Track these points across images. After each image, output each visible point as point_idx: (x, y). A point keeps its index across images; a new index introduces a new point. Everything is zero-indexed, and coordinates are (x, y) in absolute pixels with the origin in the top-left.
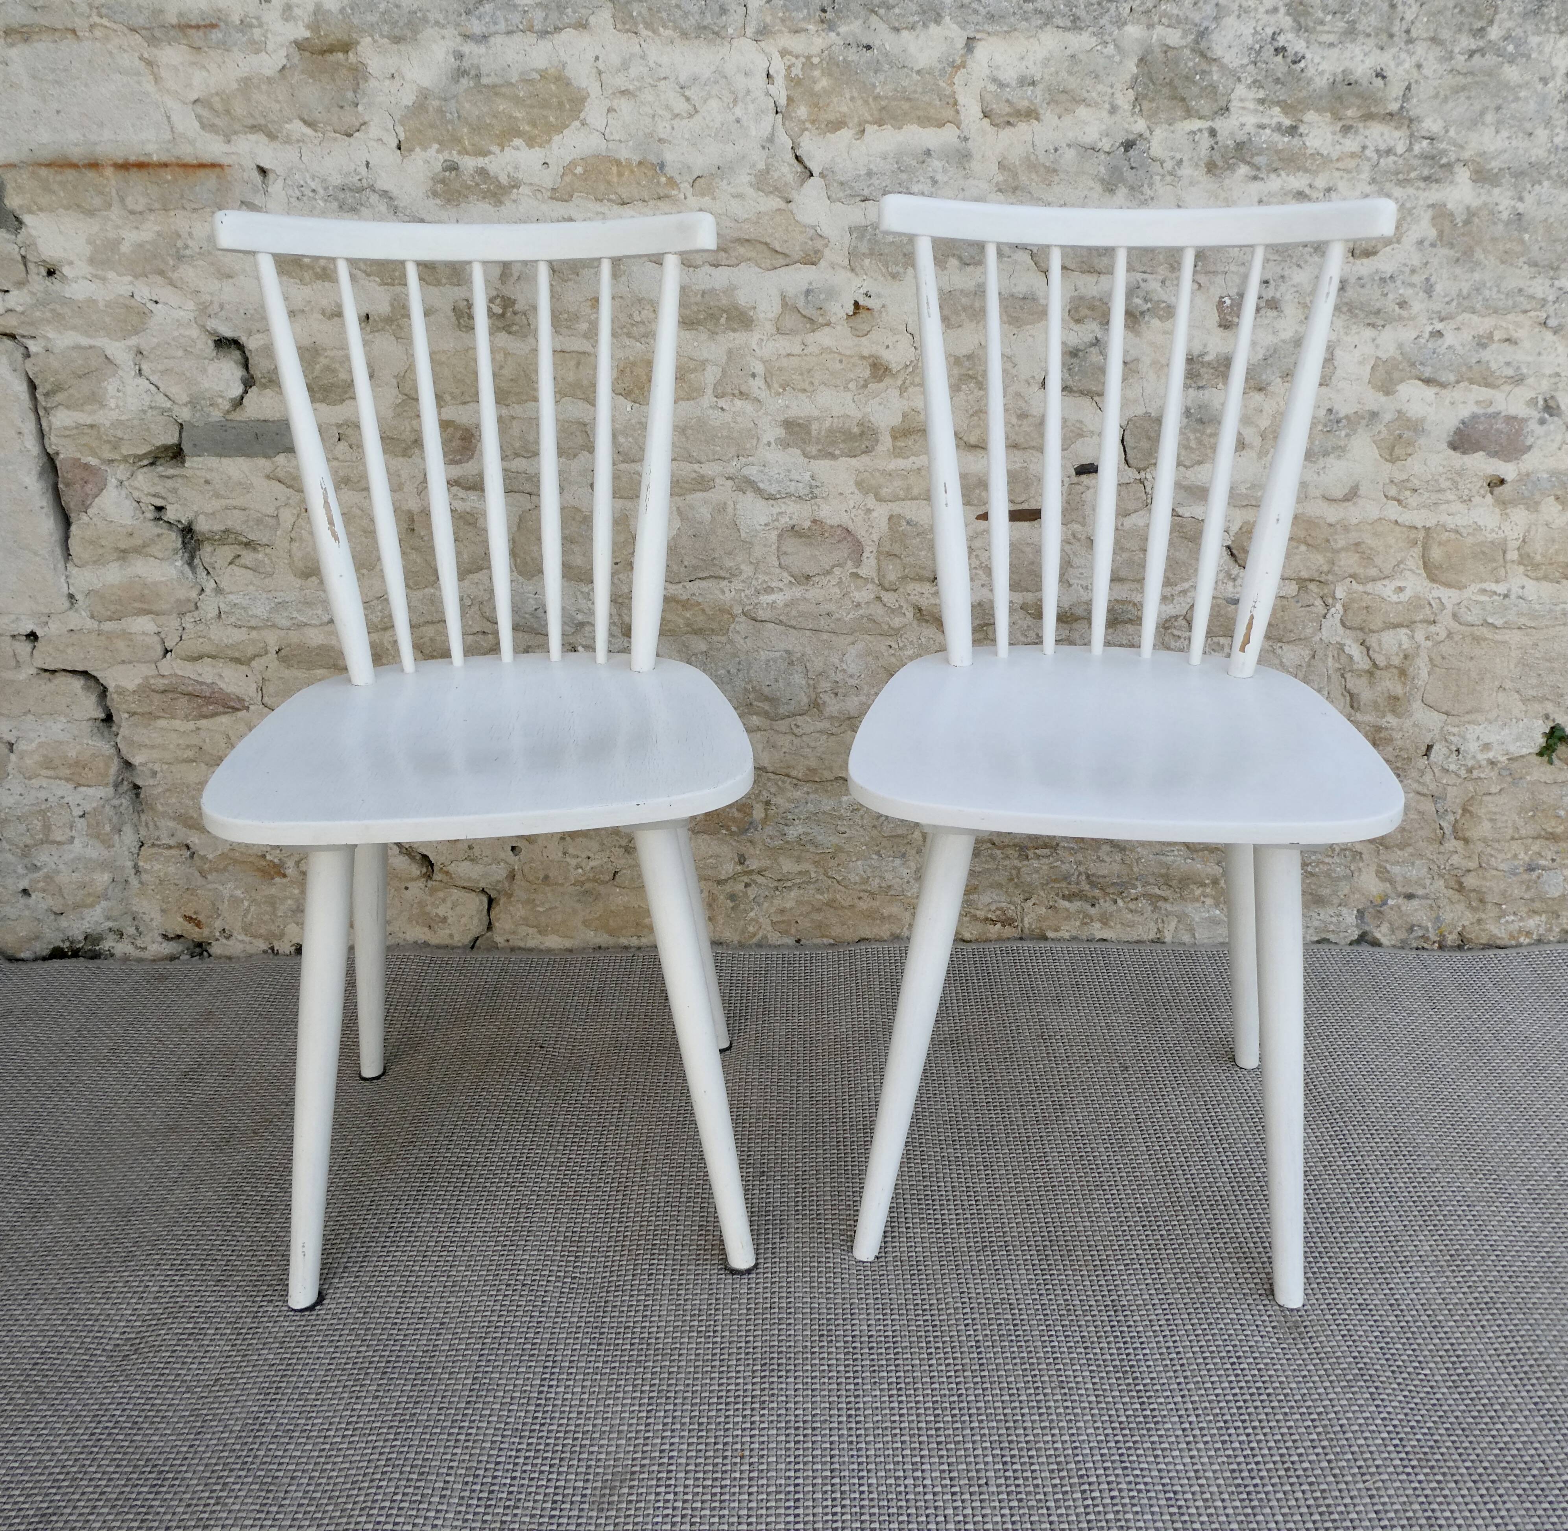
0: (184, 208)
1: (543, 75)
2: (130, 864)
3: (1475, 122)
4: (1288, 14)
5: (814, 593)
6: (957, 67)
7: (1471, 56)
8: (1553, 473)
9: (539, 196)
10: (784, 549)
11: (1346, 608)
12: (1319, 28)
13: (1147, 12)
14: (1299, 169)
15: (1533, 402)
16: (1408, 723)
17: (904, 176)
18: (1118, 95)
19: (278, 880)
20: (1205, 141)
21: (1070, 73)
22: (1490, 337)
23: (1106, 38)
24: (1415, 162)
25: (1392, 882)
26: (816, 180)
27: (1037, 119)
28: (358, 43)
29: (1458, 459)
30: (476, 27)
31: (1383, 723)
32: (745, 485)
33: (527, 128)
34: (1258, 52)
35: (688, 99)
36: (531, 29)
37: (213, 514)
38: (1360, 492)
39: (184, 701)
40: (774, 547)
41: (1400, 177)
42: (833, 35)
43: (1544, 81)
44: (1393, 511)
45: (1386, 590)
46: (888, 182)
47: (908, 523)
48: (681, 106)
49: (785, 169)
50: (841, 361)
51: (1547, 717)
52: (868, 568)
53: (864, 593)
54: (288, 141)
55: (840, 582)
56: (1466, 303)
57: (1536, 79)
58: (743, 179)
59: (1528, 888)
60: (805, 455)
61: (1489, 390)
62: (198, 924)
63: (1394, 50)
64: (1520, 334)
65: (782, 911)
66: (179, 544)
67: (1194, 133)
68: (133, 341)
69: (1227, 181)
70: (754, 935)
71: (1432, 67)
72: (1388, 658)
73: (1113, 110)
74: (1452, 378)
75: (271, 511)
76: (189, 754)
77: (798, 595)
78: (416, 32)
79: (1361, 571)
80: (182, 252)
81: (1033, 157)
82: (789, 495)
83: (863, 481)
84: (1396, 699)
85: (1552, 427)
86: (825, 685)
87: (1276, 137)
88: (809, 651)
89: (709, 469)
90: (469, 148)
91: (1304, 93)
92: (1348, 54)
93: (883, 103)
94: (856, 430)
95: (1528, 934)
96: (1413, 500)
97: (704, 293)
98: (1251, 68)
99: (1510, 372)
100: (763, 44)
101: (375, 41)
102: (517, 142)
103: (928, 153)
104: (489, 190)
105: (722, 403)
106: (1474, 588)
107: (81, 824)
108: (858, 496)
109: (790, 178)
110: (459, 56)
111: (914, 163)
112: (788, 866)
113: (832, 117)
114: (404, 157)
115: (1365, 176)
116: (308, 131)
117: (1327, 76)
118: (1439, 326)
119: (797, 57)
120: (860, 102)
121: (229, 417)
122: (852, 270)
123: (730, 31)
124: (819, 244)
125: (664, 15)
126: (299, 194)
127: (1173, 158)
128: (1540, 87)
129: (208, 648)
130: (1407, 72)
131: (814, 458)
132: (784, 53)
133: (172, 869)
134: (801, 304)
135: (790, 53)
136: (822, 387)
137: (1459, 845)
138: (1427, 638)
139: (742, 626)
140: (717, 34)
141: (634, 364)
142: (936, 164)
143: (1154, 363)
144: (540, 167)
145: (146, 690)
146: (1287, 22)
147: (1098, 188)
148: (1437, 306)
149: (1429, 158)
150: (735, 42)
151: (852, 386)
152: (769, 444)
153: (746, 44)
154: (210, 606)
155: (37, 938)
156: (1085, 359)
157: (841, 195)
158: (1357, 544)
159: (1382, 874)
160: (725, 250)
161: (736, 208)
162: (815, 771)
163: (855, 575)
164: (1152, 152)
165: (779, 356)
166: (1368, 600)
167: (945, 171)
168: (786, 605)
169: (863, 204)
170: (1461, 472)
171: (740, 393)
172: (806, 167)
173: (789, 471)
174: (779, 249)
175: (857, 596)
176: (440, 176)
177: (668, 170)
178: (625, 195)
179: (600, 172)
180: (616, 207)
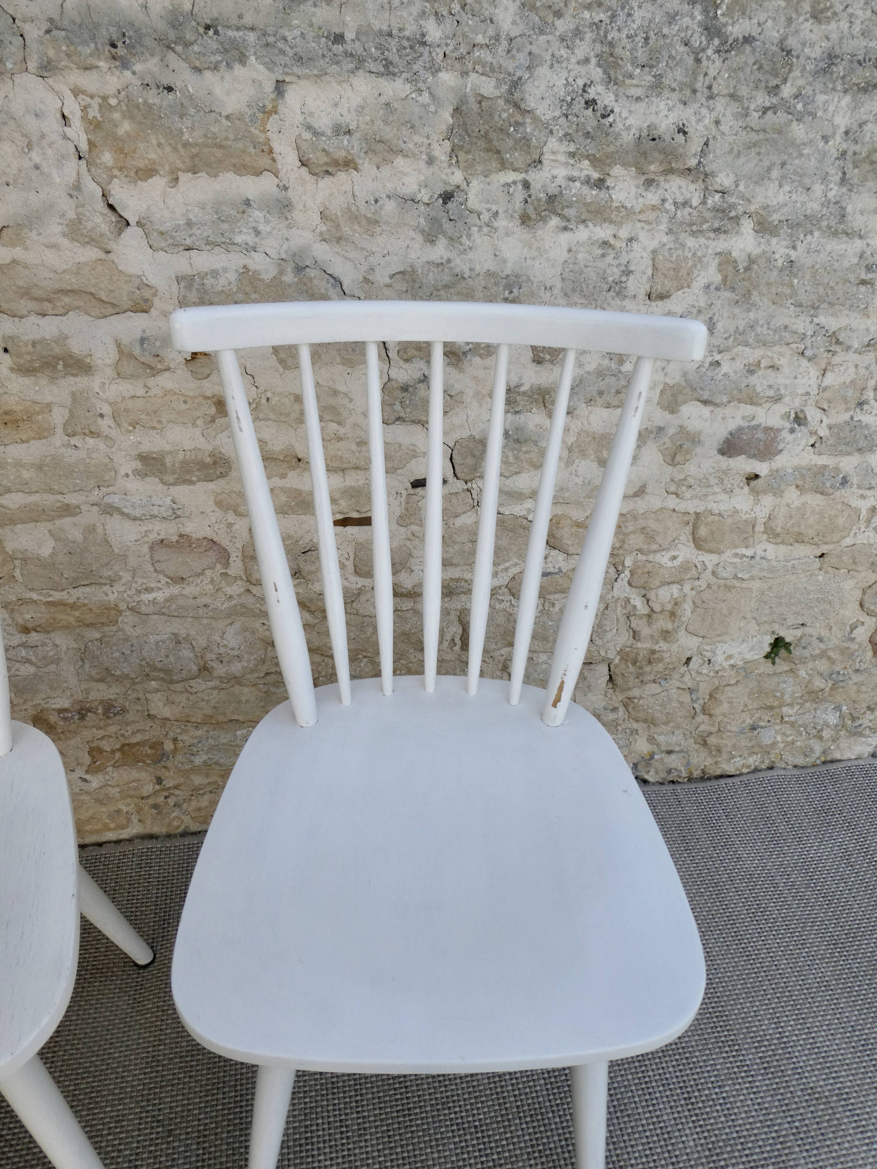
3: (762, 178)
4: (599, 65)
5: (189, 590)
6: (268, 112)
7: (764, 113)
8: (796, 469)
10: (157, 558)
11: (632, 573)
12: (628, 81)
13: (460, 59)
14: (605, 220)
15: (787, 415)
16: (675, 647)
17: (225, 226)
18: (435, 146)
20: (519, 194)
21: (386, 122)
22: (758, 365)
23: (421, 85)
24: (708, 215)
25: (658, 745)
26: (133, 231)
27: (356, 169)
29: (725, 462)
31: (657, 648)
32: (110, 510)
34: (570, 105)
38: (648, 490)
40: (148, 557)
41: (694, 228)
42: (128, 73)
43: (826, 139)
44: (672, 502)
45: (664, 559)
46: (210, 232)
49: (98, 220)
50: (185, 402)
51: (773, 633)
52: (236, 568)
53: (235, 588)
55: (212, 581)
56: (741, 338)
57: (819, 137)
58: (54, 229)
59: (751, 740)
60: (164, 483)
61: (754, 408)
63: (696, 106)
64: (783, 362)
65: (199, 809)
67: (508, 185)
69: (540, 232)
70: (178, 827)
71: (729, 123)
72: (662, 605)
73: (431, 161)
74: (725, 399)
77: (176, 592)
79: (645, 547)
81: (354, 208)
82: (154, 517)
83: (222, 501)
84: (667, 632)
85: (799, 435)
86: (209, 656)
87: (585, 190)
88: (192, 632)
89: (72, 499)
91: (612, 148)
92: (653, 109)
93: (194, 151)
95: (748, 767)
96: (688, 494)
97: (34, 344)
98: (562, 120)
99: (771, 393)
100: (50, 81)
103: (247, 203)
105: (74, 441)
106: (729, 553)
108: (219, 513)
109: (105, 228)
111: (233, 213)
112: (198, 779)
113: (140, 164)
115: (663, 227)
117: (633, 131)
118: (718, 357)
119: (92, 97)
120: (168, 149)
123: (9, 65)
124: (147, 293)
127: (489, 210)
128: (821, 144)
130: (706, 128)
131: (174, 484)
132: (76, 92)
134: (137, 351)
135: (84, 92)
136: (171, 425)
137: (706, 718)
138: (692, 589)
139: (128, 619)
142: (257, 214)
143: (477, 394)
146: (597, 74)
147: (420, 238)
148: (716, 342)
149: (720, 211)
150: (17, 78)
151: (200, 422)
152: (127, 475)
153: (31, 81)
156: (414, 394)
157: (163, 244)
158: (644, 528)
159: (651, 740)
160: (49, 301)
161: (51, 258)
162: (211, 717)
163: (225, 575)
164: (470, 204)
165: (124, 398)
166: (649, 566)
167: (267, 222)
168: (166, 600)
169: (187, 253)
170: (726, 472)
171: (91, 432)
172: (121, 217)
173: (150, 497)
174: (105, 299)
175: (229, 590)
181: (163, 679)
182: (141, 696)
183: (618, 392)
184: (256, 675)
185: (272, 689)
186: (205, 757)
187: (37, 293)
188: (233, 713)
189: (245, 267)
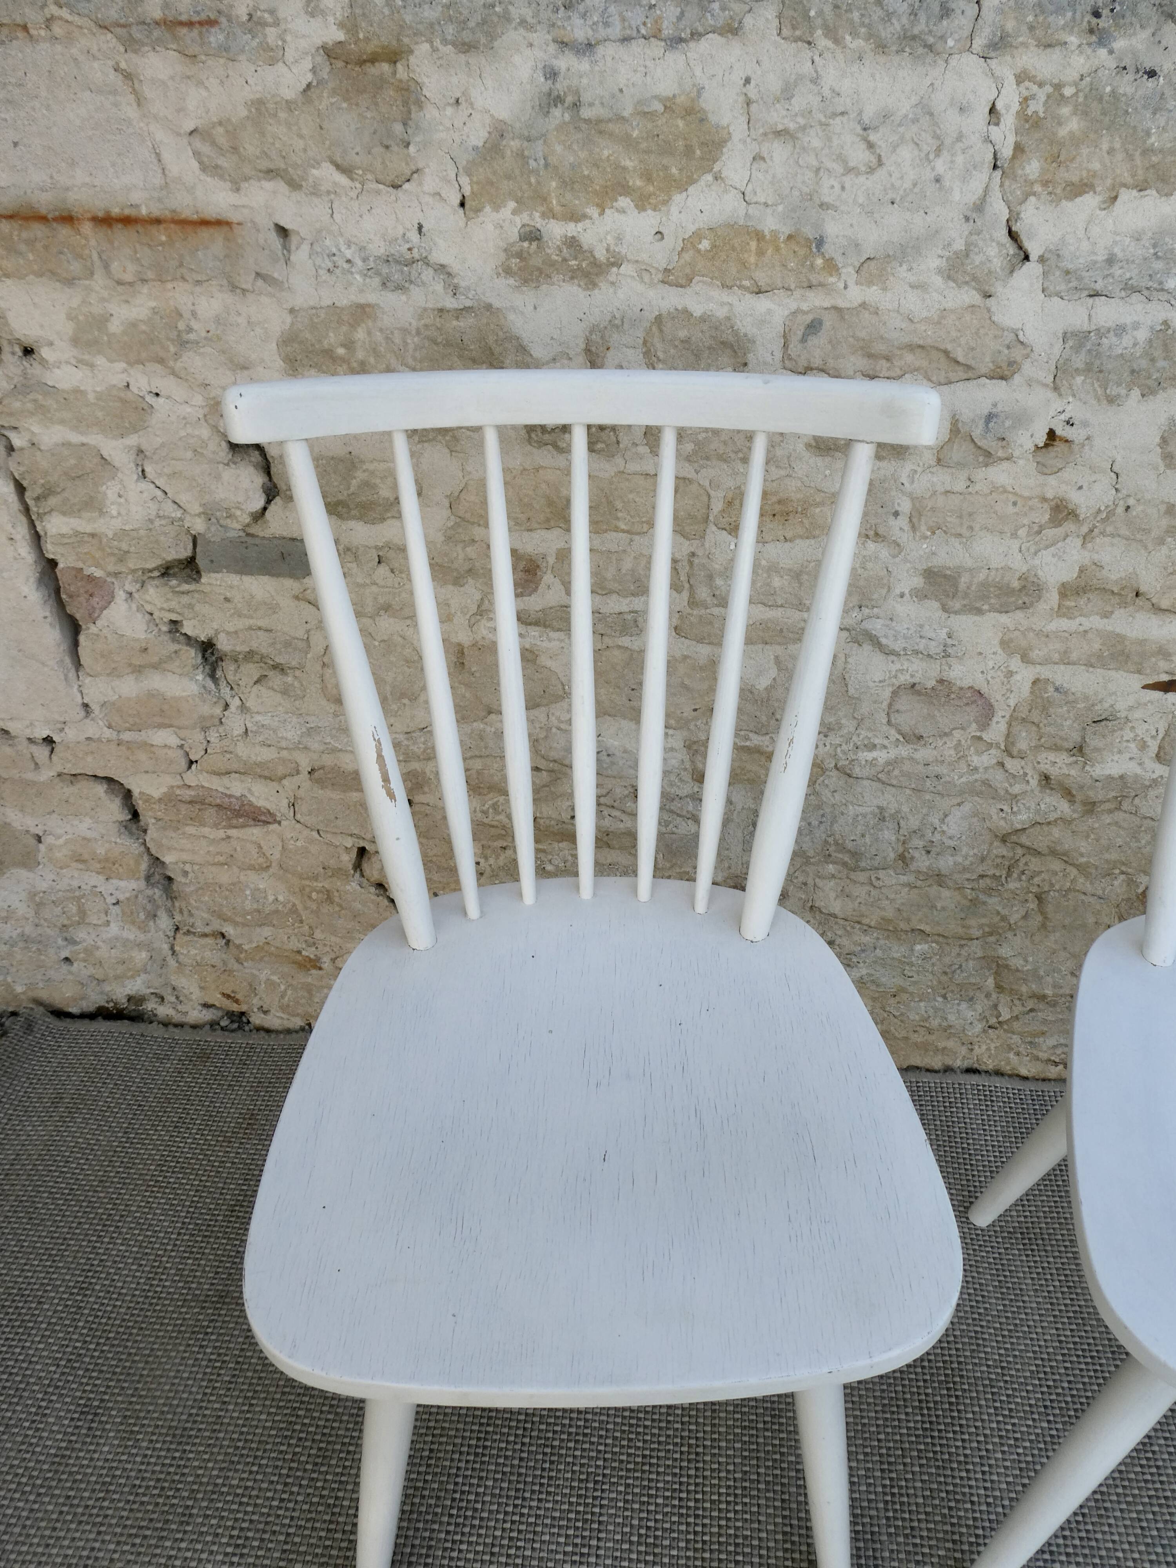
0: (183, 278)
1: (669, 105)
2: (166, 947)
5: (924, 753)
9: (646, 278)
10: (897, 706)
17: (1159, 265)
19: (314, 972)
26: (1032, 268)
28: (411, 52)
30: (579, 31)
32: (863, 638)
33: (639, 183)
35: (871, 146)
36: (656, 35)
37: (236, 632)
39: (212, 811)
40: (885, 704)
42: (1103, 52)
46: (1134, 273)
47: (1057, 689)
48: (859, 155)
49: (992, 251)
50: (1015, 504)
52: (997, 731)
53: (985, 758)
54: (315, 192)
55: (958, 745)
58: (931, 263)
60: (945, 609)
62: (237, 1001)
66: (199, 660)
68: (132, 440)
75: (301, 633)
76: (221, 859)
77: (905, 754)
78: (492, 37)
80: (185, 337)
82: (917, 652)
83: (1011, 640)
86: (915, 842)
88: (905, 809)
90: (557, 209)
93: (1155, 159)
94: (1016, 584)
100: (993, 63)
101: (435, 50)
102: (624, 202)
104: (579, 268)
107: (116, 910)
108: (1001, 656)
109: (998, 264)
110: (552, 74)
113: (1074, 177)
114: (468, 219)
116: (343, 180)
119: (1041, 85)
120: (1120, 156)
121: (251, 531)
122: (1056, 389)
123: (950, 43)
124: (1017, 353)
125: (856, 15)
126: (330, 265)
129: (235, 766)
131: (956, 613)
132: (1023, 78)
133: (208, 954)
134: (977, 432)
135: (1032, 79)
136: (983, 533)
139: (833, 780)
140: (930, 47)
144: (650, 238)
145: (170, 799)
150: (953, 61)
151: (1022, 532)
152: (902, 596)
153: (970, 63)
154: (235, 723)
155: (82, 999)
160: (888, 359)
161: (913, 302)
162: (889, 921)
163: (980, 738)
165: (934, 493)
168: (888, 763)
169: (1091, 300)
171: (877, 534)
172: (1020, 248)
173: (921, 626)
174: (961, 359)
175: (976, 760)
176: (516, 248)
177: (829, 249)
178: (762, 278)
179: (733, 249)
180: (748, 296)
181: (845, 864)
182: (810, 882)
184: (968, 876)
185: (982, 897)
186: (864, 972)
187: (880, 348)
188: (920, 921)
189: (1165, 323)
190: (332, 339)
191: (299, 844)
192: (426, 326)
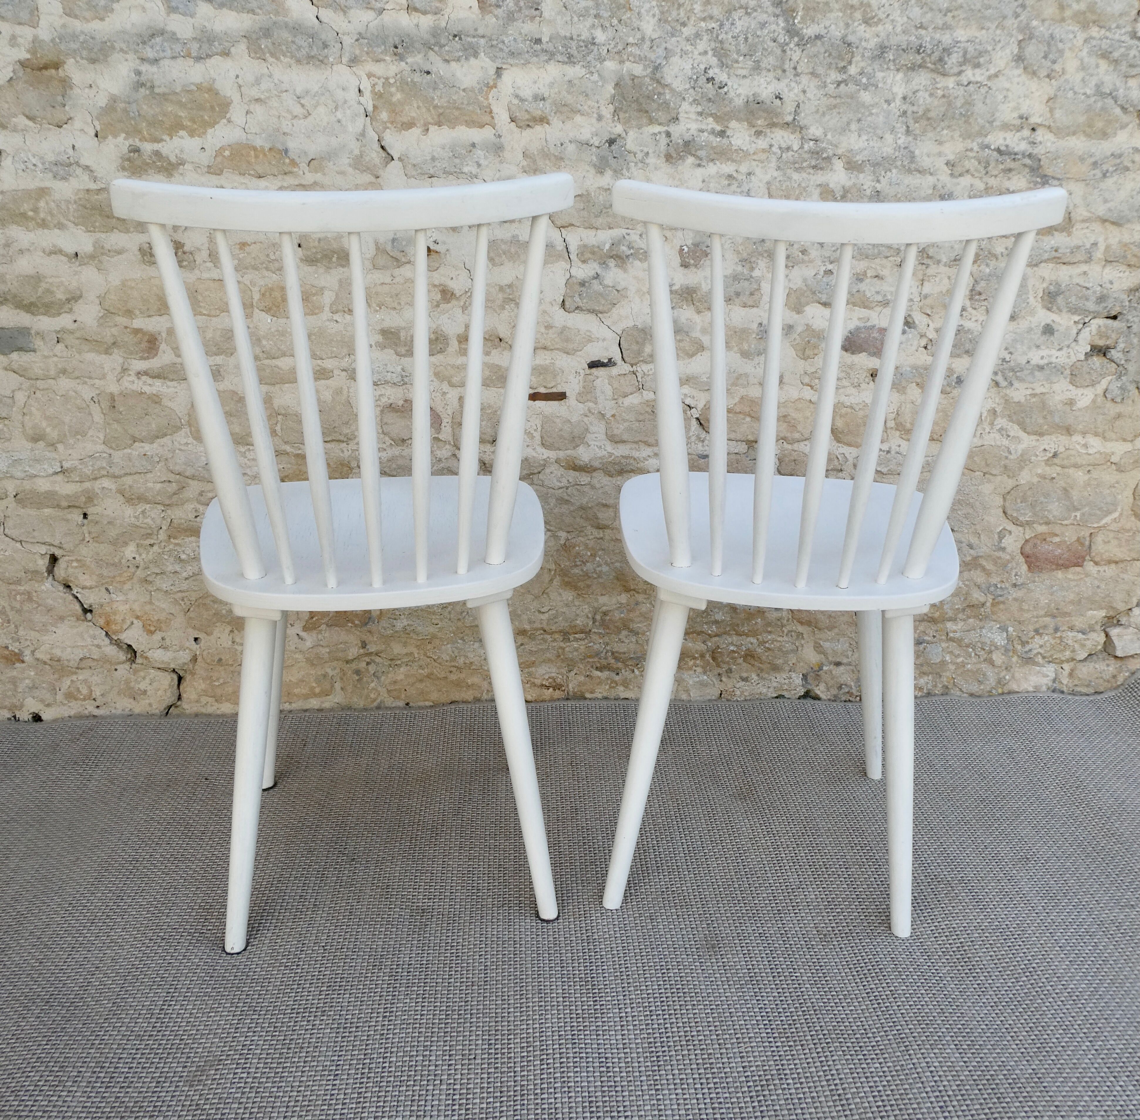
1: (199, 87)
3: (845, 129)
4: (714, 55)
5: (407, 451)
6: (490, 87)
7: (838, 85)
9: (199, 170)
10: (385, 420)
11: (779, 460)
12: (736, 65)
13: (619, 53)
14: (728, 160)
17: (457, 161)
18: (603, 108)
19: (18, 665)
20: (663, 141)
21: (569, 93)
22: (865, 274)
23: (592, 69)
24: (806, 156)
26: (396, 163)
27: (548, 123)
28: (65, 63)
29: (849, 358)
30: (150, 53)
32: (354, 375)
33: (189, 124)
34: (696, 81)
35: (303, 106)
36: (189, 55)
38: (785, 381)
40: (378, 420)
41: (797, 165)
42: (403, 64)
43: (888, 102)
44: (807, 393)
45: (806, 448)
46: (446, 165)
48: (298, 110)
49: (374, 155)
52: (445, 433)
53: (444, 452)
54: (15, 130)
57: (882, 101)
58: (344, 161)
60: (397, 353)
61: (867, 310)
63: (787, 81)
64: (885, 272)
65: (395, 682)
67: (655, 134)
69: (680, 168)
70: (375, 700)
71: (813, 92)
73: (600, 118)
75: (8, 393)
77: (397, 453)
78: (106, 56)
79: (788, 435)
81: (546, 149)
82: (387, 382)
83: (439, 372)
85: (910, 336)
87: (712, 138)
89: (328, 364)
90: (147, 136)
91: (728, 109)
92: (756, 83)
93: (441, 111)
94: (431, 336)
95: (921, 689)
97: (320, 240)
98: (691, 91)
99: (879, 298)
100: (354, 69)
101: (77, 62)
102: (182, 133)
103: (473, 145)
104: (162, 166)
105: (336, 317)
108: (436, 383)
109: (377, 161)
110: (138, 73)
111: (463, 152)
112: (397, 649)
113: (405, 119)
114: (100, 143)
115: (773, 164)
116: (30, 123)
117: (742, 97)
118: (830, 267)
119: (379, 78)
120: (424, 110)
123: (331, 59)
125: (284, 48)
126: (24, 167)
127: (642, 151)
128: (885, 106)
130: (797, 96)
131: (404, 356)
132: (369, 75)
134: (389, 248)
135: (374, 76)
136: (407, 307)
140: (322, 61)
141: (272, 289)
142: (479, 153)
143: (638, 291)
144: (198, 151)
146: (714, 61)
147: (593, 171)
148: (827, 254)
149: (813, 153)
150: (334, 68)
153: (342, 69)
156: (588, 288)
157: (414, 173)
163: (437, 439)
164: (627, 147)
165: (375, 285)
166: (795, 455)
167: (486, 158)
168: (388, 460)
169: (430, 179)
170: (851, 367)
172: (389, 154)
173: (386, 365)
175: (438, 453)
176: (127, 156)
177: (291, 154)
178: (261, 171)
179: (242, 155)
180: (254, 179)
183: (752, 294)
186: (405, 623)
190: (26, 207)
191: (7, 554)
192: (80, 199)
